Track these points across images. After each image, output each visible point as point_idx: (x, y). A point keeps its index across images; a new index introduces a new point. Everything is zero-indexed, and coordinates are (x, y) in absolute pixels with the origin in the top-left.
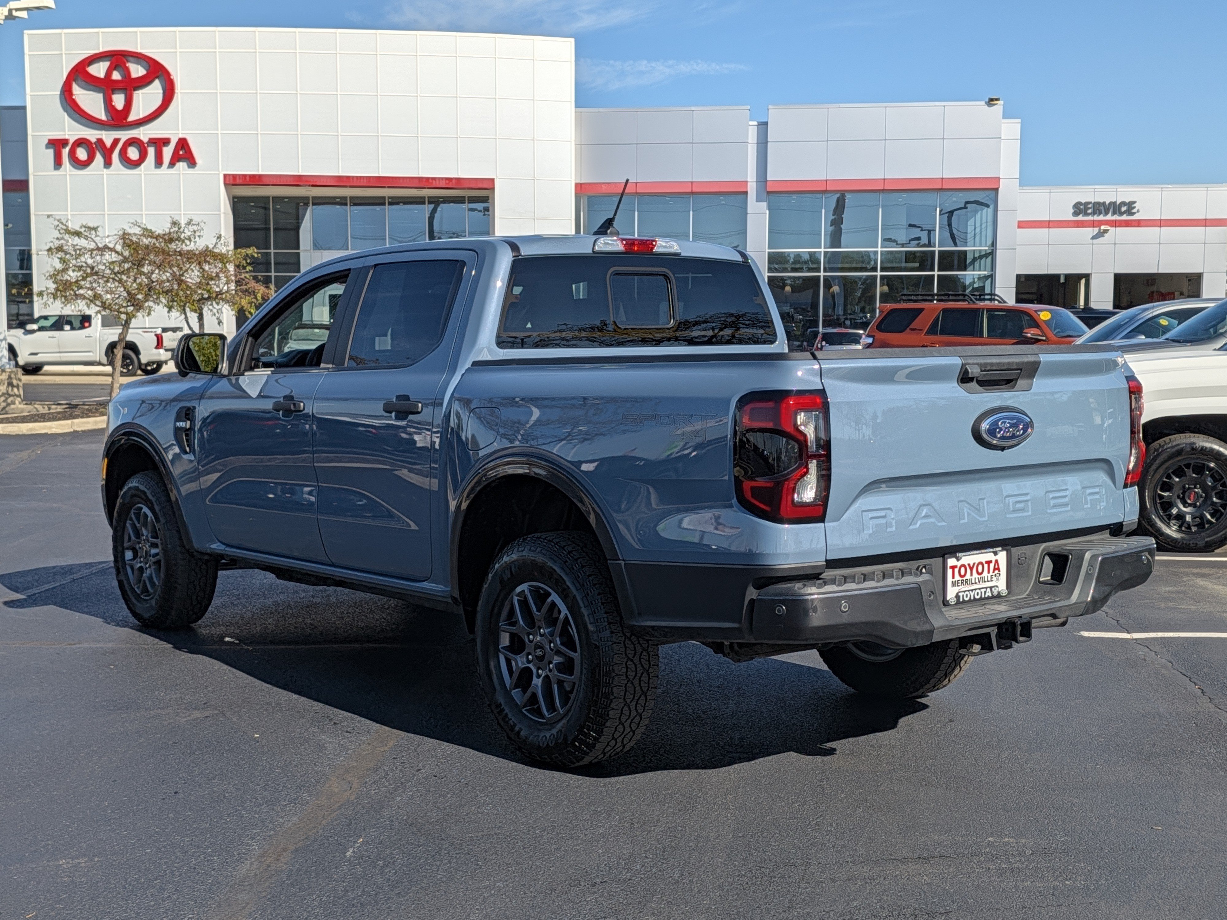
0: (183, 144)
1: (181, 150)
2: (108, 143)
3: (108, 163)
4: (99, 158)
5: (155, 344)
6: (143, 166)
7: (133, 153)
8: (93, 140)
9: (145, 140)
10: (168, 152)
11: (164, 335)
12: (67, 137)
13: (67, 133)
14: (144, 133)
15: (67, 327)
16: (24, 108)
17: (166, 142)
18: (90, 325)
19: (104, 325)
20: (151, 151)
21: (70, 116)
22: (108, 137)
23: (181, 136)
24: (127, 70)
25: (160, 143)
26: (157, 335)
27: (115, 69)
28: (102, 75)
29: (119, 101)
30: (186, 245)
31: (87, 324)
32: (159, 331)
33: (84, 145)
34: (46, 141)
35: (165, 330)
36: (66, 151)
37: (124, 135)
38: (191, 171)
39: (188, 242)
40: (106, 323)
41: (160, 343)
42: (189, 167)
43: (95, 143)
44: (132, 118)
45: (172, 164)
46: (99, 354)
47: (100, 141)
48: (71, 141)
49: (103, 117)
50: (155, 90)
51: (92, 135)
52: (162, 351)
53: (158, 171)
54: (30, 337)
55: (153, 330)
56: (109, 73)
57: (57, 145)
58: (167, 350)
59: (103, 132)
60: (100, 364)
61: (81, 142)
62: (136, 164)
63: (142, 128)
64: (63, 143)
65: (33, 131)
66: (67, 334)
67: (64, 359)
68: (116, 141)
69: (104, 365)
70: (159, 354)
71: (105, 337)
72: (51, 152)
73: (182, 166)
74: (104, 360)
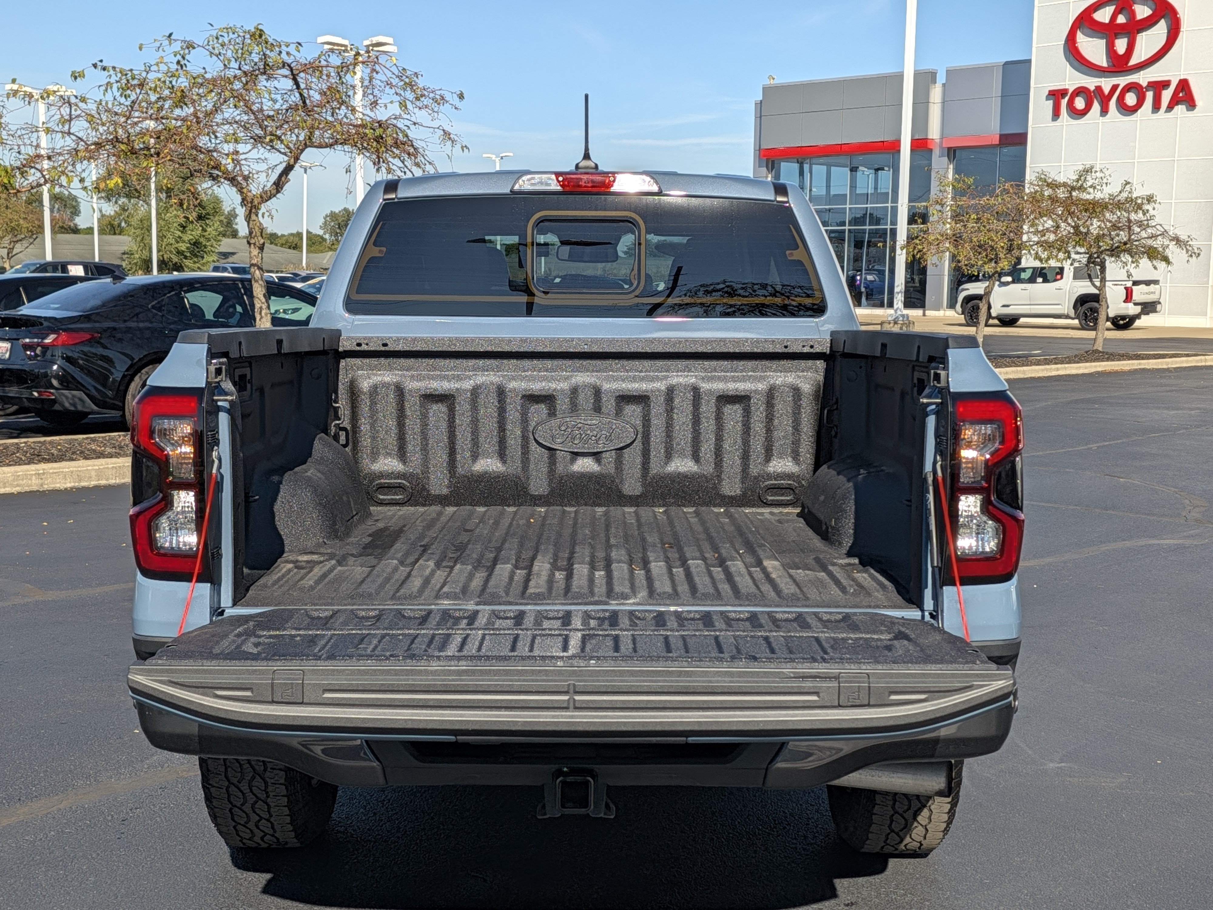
0: (1184, 85)
1: (1182, 91)
2: (1107, 90)
3: (1104, 111)
4: (1096, 107)
5: (1124, 297)
6: (1139, 111)
7: (1131, 99)
8: (1092, 88)
9: (1144, 84)
10: (1167, 95)
11: (1134, 288)
12: (1067, 87)
13: (1067, 82)
14: (1143, 78)
15: (1040, 280)
16: (1029, 61)
17: (1166, 84)
18: (1062, 278)
19: (1075, 277)
20: (1150, 95)
21: (1071, 65)
22: (1106, 84)
23: (1182, 78)
24: (1133, 13)
25: (1159, 86)
26: (1126, 289)
27: (1120, 13)
28: (1107, 21)
29: (1121, 45)
30: (1089, 194)
31: (1059, 277)
32: (1129, 284)
33: (1082, 94)
34: (1047, 93)
35: (1135, 283)
36: (1064, 102)
37: (1123, 81)
38: (1190, 114)
39: (1091, 190)
40: (1077, 276)
41: (1129, 297)
42: (1188, 110)
43: (1094, 91)
44: (1133, 61)
45: (1170, 108)
46: (1067, 307)
47: (1099, 89)
48: (1070, 92)
49: (1105, 64)
50: (1161, 29)
51: (1091, 82)
52: (1130, 305)
53: (1155, 116)
54: (1004, 288)
55: (1123, 283)
56: (1114, 17)
57: (1056, 95)
58: (1136, 304)
59: (1103, 79)
60: (1067, 317)
61: (1080, 91)
62: (1134, 110)
63: (1142, 72)
64: (1063, 93)
65: (1035, 84)
66: (1039, 287)
67: (1033, 312)
68: (1115, 88)
69: (1073, 319)
70: (1127, 308)
71: (1076, 289)
72: (1050, 103)
73: (1180, 109)
74: (1072, 313)
